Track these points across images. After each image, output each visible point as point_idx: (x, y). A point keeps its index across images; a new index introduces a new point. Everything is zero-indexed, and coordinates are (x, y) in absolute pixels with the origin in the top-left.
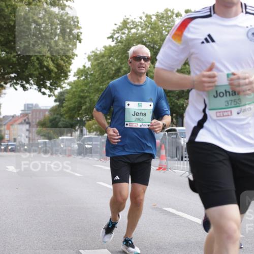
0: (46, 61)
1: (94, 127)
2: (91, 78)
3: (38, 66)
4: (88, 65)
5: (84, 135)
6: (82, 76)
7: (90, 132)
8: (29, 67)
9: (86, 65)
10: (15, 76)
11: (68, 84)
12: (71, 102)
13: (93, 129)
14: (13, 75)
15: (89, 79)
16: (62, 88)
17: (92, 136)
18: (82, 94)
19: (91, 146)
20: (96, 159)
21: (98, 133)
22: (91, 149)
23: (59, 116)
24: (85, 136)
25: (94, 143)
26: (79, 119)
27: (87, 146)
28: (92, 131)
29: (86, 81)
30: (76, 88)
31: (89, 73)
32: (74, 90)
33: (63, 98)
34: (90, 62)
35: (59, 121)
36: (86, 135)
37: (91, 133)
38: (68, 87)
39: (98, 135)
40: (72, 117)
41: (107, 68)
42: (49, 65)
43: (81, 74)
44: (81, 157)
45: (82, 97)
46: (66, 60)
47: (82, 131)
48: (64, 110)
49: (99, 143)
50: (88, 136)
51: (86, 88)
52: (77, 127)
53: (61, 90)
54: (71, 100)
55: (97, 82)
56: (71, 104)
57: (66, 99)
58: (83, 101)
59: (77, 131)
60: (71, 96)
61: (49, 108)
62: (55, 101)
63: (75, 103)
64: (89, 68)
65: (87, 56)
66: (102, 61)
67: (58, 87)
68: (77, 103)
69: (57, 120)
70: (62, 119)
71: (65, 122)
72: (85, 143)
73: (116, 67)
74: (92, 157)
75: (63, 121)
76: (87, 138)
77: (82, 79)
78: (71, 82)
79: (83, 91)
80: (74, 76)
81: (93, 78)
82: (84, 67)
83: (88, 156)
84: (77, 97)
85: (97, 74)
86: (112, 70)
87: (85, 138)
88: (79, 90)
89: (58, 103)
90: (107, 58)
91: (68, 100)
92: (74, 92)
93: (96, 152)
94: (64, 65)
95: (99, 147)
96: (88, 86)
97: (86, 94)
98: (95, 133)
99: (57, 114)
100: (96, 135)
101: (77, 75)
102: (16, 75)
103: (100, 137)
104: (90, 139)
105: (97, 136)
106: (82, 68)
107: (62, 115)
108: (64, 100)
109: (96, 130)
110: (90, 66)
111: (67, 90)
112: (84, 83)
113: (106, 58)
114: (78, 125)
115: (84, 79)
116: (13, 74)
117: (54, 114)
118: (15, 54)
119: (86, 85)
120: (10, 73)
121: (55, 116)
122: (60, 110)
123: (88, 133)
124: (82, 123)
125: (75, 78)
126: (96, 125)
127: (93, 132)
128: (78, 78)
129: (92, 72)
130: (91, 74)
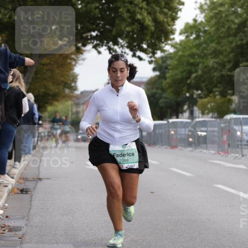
0: (141, 14)
1: (209, 106)
2: (204, 37)
3: (129, 20)
4: (201, 18)
5: (196, 118)
6: (192, 34)
7: (203, 113)
8: (117, 22)
9: (197, 18)
10: (97, 35)
11: (172, 46)
12: (177, 72)
13: (208, 109)
14: (94, 34)
15: (202, 38)
16: (163, 51)
17: (207, 119)
18: (192, 61)
19: (205, 134)
20: (213, 152)
21: (216, 115)
22: (205, 137)
23: (159, 91)
24: (197, 120)
25: (209, 129)
26: (188, 95)
27: (199, 133)
28: (206, 111)
29: (197, 42)
30: (183, 52)
31: (202, 29)
32: (180, 53)
33: (164, 65)
34: (203, 15)
35: (161, 98)
36: (199, 117)
37: (206, 116)
38: (172, 50)
39: (215, 118)
40: (178, 93)
41: (227, 21)
42: (144, 19)
43: (189, 31)
44: (191, 149)
45: (192, 64)
46: (170, 13)
47: (192, 113)
48: (167, 83)
49: (216, 129)
50: (201, 119)
51: (198, 52)
52: (186, 107)
53: (163, 54)
54: (177, 69)
55: (212, 41)
56: (176, 75)
57: (169, 67)
58: (193, 70)
59: (185, 111)
60: (176, 62)
61: (145, 80)
62: (154, 69)
63: (182, 72)
64: (202, 22)
65: (198, 5)
66: (220, 11)
67: (157, 50)
68: (184, 73)
69: (157, 96)
70: (164, 95)
71: (168, 100)
72: (197, 129)
73: (240, 19)
74: (206, 149)
75: (166, 98)
76: (199, 122)
77: (192, 38)
78: (176, 43)
79: (192, 55)
80: (181, 34)
81: (207, 36)
82: (195, 20)
83: (201, 148)
84: (185, 64)
85: (213, 29)
86: (235, 24)
87: (197, 122)
88: (187, 53)
89: (157, 73)
90: (229, 7)
91: (173, 69)
92: (180, 56)
93: (213, 142)
94: (165, 20)
95: (216, 134)
96: (201, 48)
97: (198, 60)
98: (211, 115)
99: (157, 88)
100: (212, 117)
101: (184, 33)
102: (99, 34)
103: (218, 120)
104: (204, 124)
105: (213, 119)
106: (191, 22)
107: (163, 90)
108: (167, 68)
109: (212, 110)
110: (203, 20)
111: (171, 54)
112: (195, 43)
113: (226, 6)
114: (187, 103)
115: (195, 39)
116: (94, 31)
117: (153, 88)
118: (97, 5)
119: (198, 46)
120: (90, 31)
121: (154, 91)
122: (161, 83)
123: (200, 115)
124: (192, 102)
125: (183, 37)
126: (212, 104)
127: (208, 114)
128: (187, 37)
129: (206, 28)
130: (205, 32)
